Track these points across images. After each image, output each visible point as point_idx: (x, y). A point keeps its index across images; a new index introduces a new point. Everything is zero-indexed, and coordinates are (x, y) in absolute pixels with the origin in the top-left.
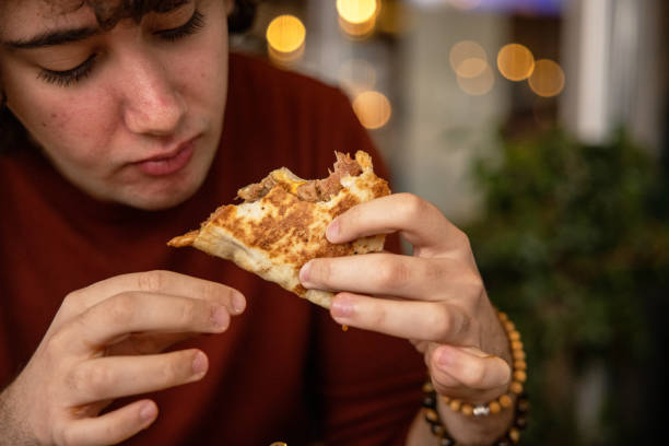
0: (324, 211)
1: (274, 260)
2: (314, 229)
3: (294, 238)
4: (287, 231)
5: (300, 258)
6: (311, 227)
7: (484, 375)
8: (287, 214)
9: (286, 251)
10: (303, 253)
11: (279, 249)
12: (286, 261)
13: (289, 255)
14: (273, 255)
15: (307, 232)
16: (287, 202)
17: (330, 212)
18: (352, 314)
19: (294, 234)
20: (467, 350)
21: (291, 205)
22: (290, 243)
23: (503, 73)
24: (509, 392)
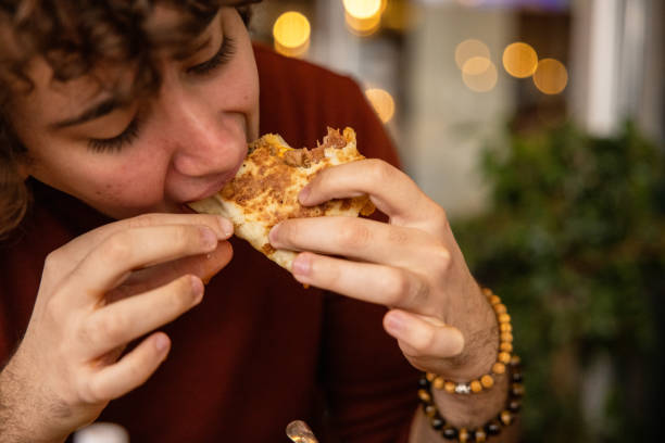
0: (302, 176)
1: (247, 216)
2: (290, 192)
3: (270, 198)
4: (264, 190)
5: (273, 218)
6: (288, 189)
7: (433, 341)
8: (266, 175)
9: (261, 210)
10: (276, 214)
11: (253, 207)
12: (259, 219)
13: (263, 213)
14: (247, 212)
15: (283, 194)
16: (268, 163)
17: (308, 178)
18: (310, 273)
19: (270, 194)
20: (427, 319)
21: (272, 166)
22: (265, 202)
23: (507, 69)
24: (491, 373)
